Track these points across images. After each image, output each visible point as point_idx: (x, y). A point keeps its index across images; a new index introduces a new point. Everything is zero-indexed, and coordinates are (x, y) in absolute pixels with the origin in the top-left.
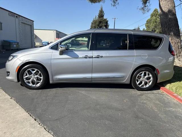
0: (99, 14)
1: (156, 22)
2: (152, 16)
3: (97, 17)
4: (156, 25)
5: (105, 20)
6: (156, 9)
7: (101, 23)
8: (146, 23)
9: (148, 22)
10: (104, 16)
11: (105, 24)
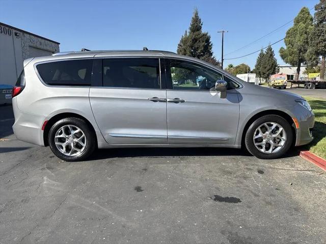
0: (192, 25)
1: (306, 33)
2: (297, 21)
3: (188, 31)
4: (307, 39)
5: (204, 35)
6: (304, 8)
7: (196, 41)
8: (286, 37)
9: (290, 34)
10: (201, 28)
11: (204, 43)
